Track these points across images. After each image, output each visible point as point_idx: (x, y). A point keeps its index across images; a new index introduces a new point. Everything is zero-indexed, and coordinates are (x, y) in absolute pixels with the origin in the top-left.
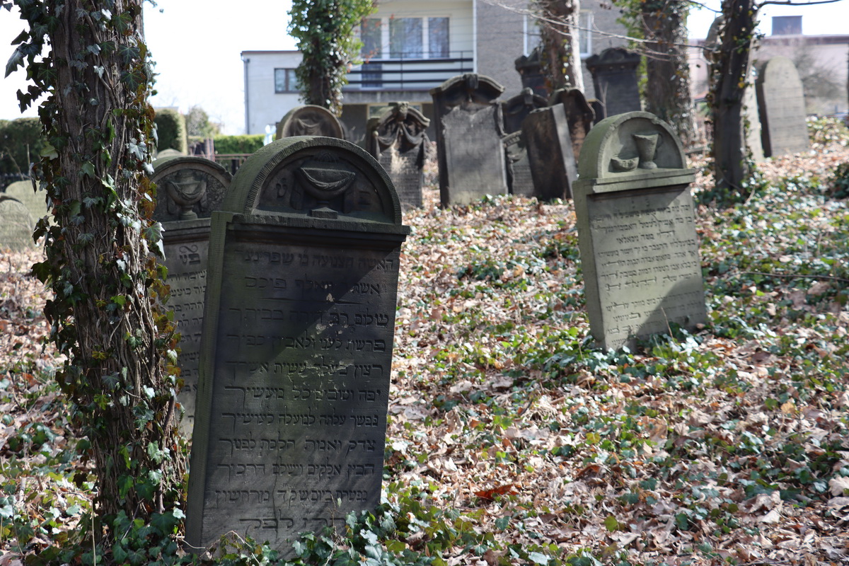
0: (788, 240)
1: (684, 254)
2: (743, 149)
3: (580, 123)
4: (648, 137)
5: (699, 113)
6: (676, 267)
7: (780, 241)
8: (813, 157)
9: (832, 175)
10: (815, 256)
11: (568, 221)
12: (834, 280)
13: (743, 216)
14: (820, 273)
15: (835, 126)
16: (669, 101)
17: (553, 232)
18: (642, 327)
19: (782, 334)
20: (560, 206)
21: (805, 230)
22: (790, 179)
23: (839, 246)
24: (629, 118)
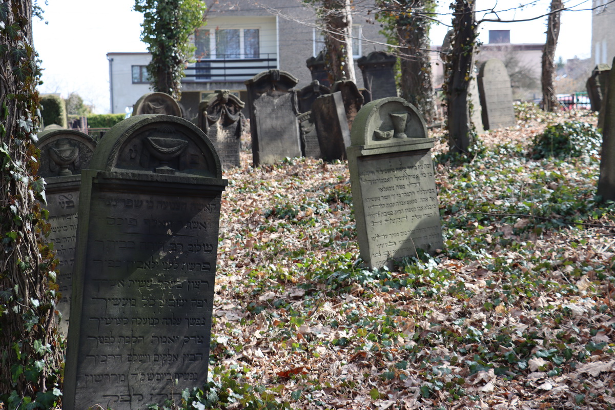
0: (500, 189)
1: (427, 199)
2: (468, 124)
3: (353, 105)
4: (400, 115)
5: (439, 98)
6: (421, 208)
7: (495, 190)
8: (518, 130)
9: (531, 143)
10: (519, 200)
11: (345, 176)
12: (532, 218)
13: (469, 172)
14: (522, 213)
15: (533, 108)
16: (417, 89)
17: (334, 184)
18: (397, 252)
19: (496, 256)
20: (339, 165)
21: (513, 182)
22: (502, 145)
23: (535, 194)
24: (386, 101)
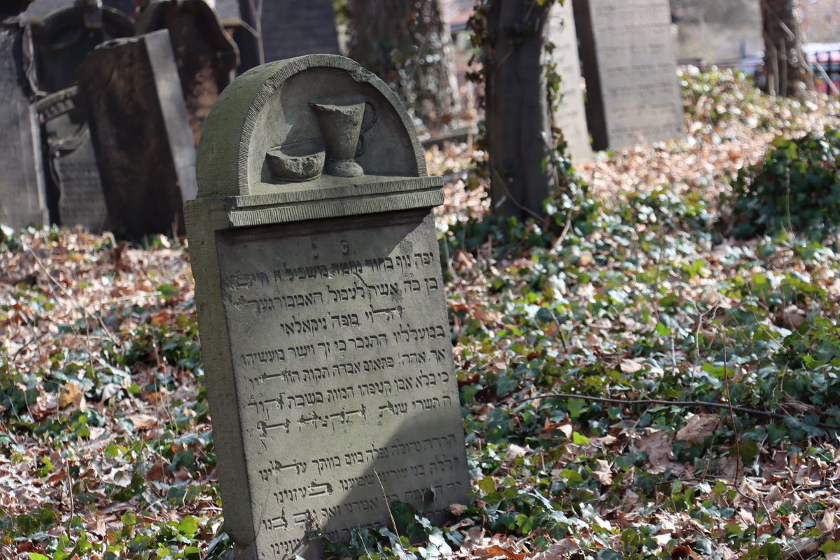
0: (639, 326)
1: (422, 357)
2: (545, 135)
3: (207, 72)
4: (344, 109)
5: (462, 53)
6: (406, 384)
7: (623, 328)
8: (692, 152)
9: (727, 189)
10: (690, 360)
11: (181, 284)
12: (728, 411)
13: (548, 275)
14: (701, 396)
15: (736, 87)
16: (398, 27)
17: (148, 308)
18: (335, 514)
19: (625, 525)
20: (166, 253)
21: (674, 304)
22: (643, 197)
23: (738, 340)
24: (303, 67)
